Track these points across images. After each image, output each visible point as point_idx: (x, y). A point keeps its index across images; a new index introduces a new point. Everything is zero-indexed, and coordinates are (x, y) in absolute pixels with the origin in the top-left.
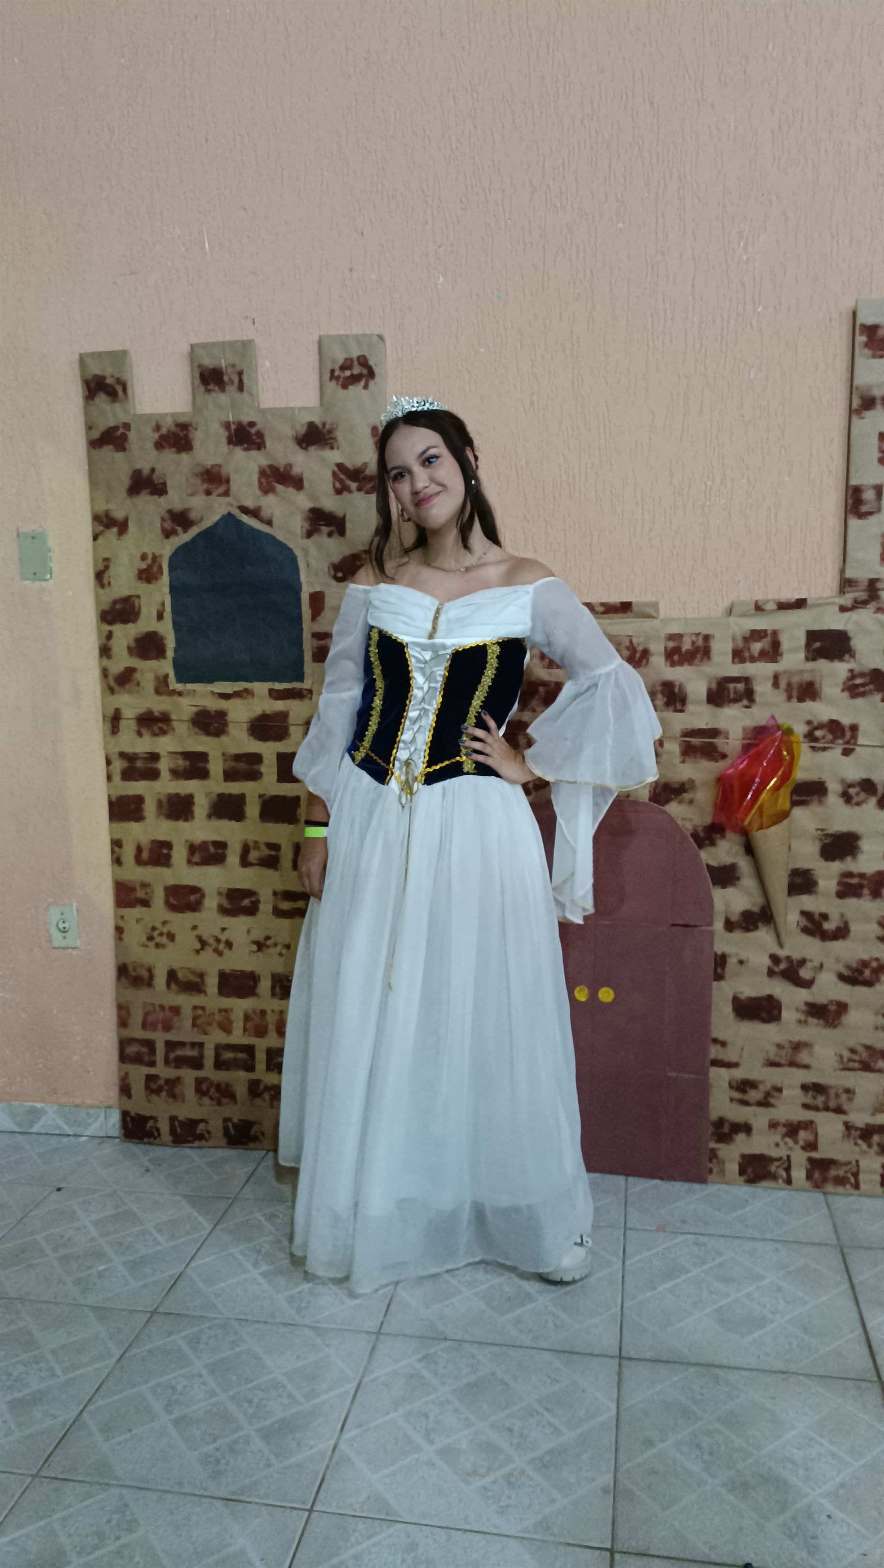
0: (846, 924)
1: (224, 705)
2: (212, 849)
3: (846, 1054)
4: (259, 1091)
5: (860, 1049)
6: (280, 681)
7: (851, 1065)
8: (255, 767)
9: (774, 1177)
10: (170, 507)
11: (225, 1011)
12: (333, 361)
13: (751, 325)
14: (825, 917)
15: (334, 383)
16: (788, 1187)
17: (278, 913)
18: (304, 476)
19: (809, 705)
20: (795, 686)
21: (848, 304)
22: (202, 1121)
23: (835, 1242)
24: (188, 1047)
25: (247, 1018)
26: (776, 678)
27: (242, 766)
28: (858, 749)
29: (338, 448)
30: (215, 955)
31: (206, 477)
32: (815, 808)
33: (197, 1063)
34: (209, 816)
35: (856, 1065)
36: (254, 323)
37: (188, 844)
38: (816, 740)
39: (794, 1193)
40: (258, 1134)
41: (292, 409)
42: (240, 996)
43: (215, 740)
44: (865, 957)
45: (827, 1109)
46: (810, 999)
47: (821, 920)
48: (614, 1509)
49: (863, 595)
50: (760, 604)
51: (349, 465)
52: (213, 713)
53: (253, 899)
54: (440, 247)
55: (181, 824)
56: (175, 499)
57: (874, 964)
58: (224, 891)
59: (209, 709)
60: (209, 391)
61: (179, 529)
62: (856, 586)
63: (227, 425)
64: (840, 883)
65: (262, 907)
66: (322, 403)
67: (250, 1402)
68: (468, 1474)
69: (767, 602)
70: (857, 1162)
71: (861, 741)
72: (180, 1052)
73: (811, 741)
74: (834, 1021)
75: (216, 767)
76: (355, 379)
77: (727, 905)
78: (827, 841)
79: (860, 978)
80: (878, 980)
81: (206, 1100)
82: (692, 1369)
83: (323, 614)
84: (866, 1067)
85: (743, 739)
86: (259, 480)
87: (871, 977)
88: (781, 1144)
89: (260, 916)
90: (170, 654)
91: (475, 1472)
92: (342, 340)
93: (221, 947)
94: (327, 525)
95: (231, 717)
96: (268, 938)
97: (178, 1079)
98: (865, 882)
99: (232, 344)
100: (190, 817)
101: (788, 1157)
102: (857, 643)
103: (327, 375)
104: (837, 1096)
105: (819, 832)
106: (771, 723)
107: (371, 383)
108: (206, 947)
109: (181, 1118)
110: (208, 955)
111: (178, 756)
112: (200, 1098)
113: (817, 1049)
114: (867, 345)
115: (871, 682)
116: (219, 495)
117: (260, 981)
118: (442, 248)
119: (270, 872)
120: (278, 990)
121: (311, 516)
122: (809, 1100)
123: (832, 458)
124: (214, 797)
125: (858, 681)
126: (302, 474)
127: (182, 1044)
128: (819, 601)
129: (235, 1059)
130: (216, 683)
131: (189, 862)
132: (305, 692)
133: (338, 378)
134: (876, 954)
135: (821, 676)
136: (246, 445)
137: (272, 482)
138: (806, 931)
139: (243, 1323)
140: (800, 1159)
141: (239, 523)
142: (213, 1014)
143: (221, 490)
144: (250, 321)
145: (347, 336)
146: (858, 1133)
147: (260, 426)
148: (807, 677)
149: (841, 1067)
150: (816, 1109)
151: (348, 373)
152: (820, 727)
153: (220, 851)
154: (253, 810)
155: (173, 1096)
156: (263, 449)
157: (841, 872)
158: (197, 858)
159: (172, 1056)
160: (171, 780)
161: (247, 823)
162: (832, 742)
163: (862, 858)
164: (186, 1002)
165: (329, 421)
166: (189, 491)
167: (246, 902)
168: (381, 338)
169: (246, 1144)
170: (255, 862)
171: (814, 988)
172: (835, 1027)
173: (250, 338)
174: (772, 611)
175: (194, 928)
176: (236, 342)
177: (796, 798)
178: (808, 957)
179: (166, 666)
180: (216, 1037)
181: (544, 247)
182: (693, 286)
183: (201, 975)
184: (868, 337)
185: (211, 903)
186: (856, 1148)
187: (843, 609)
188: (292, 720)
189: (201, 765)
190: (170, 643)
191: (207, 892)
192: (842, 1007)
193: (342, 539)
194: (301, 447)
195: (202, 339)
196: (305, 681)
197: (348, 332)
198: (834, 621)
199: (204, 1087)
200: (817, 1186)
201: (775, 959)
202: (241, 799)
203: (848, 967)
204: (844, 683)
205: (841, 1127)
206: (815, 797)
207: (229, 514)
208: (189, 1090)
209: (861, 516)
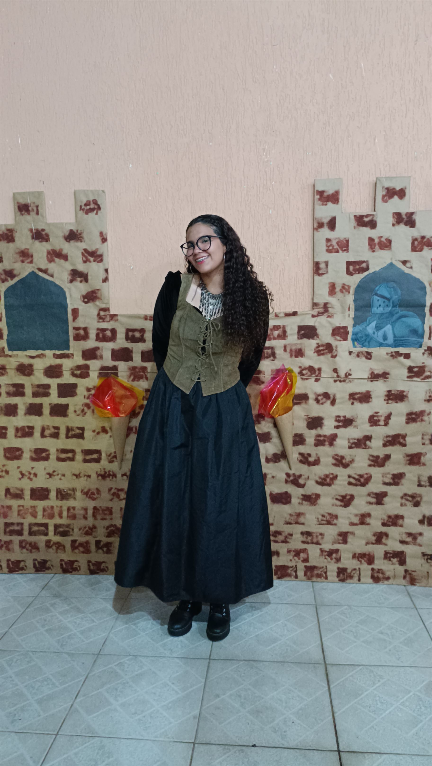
0: (319, 458)
1: (31, 361)
2: (27, 430)
3: (320, 517)
4: (50, 545)
5: (326, 515)
6: (58, 349)
7: (323, 522)
8: (47, 390)
9: (290, 575)
10: (4, 268)
11: (34, 507)
12: (81, 202)
13: (270, 189)
14: (309, 455)
15: (81, 211)
16: (296, 580)
17: (59, 459)
18: (69, 255)
19: (300, 359)
20: (294, 351)
21: (311, 181)
22: (23, 561)
23: (314, 603)
24: (16, 525)
25: (44, 510)
26: (285, 347)
27: (41, 390)
28: (322, 379)
29: (84, 242)
30: (29, 480)
31: (21, 254)
32: (303, 405)
33: (20, 534)
34: (25, 414)
35: (325, 522)
36: (44, 184)
37: (15, 428)
38: (303, 375)
39: (299, 582)
40: (50, 566)
41: (62, 224)
42: (41, 499)
43: (28, 378)
44: (327, 473)
45: (313, 543)
46: (304, 493)
47: (308, 456)
48: (198, 725)
49: (322, 310)
50: (277, 314)
51: (90, 250)
52: (26, 365)
53: (47, 453)
54: (130, 151)
55: (12, 418)
56: (7, 265)
57: (331, 476)
58: (33, 450)
59: (24, 363)
60: (22, 215)
61: (9, 279)
62: (318, 306)
63: (31, 230)
64: (315, 440)
65: (51, 457)
66: (76, 221)
67: (33, 688)
68: (133, 714)
69: (280, 313)
70: (326, 566)
71: (322, 375)
72: (11, 528)
73: (301, 376)
74: (314, 502)
75: (28, 391)
76: (92, 210)
77: (266, 451)
78: (309, 421)
79: (325, 483)
80: (333, 483)
81: (24, 550)
82: (242, 663)
83: (78, 318)
84: (329, 523)
85: (271, 375)
86: (47, 256)
87: (330, 482)
88: (293, 560)
89: (50, 461)
90: (5, 337)
91: (136, 713)
92: (84, 192)
93: (32, 476)
94: (80, 277)
95: (35, 367)
96: (54, 471)
97: (11, 542)
98: (326, 439)
99: (33, 193)
100: (16, 414)
101: (296, 566)
102: (319, 331)
103: (79, 208)
104: (317, 536)
105: (306, 417)
106: (282, 368)
107: (99, 212)
108: (24, 477)
109: (12, 560)
110: (25, 480)
111: (10, 386)
112: (22, 550)
113: (307, 516)
114: (320, 199)
115: (326, 349)
116: (28, 263)
117: (50, 492)
118: (131, 152)
119: (55, 440)
120: (59, 496)
121: (72, 273)
122: (304, 539)
123: (307, 249)
124: (28, 405)
125: (321, 348)
126: (67, 253)
127: (13, 524)
128: (303, 313)
129: (39, 530)
130: (28, 351)
131: (16, 436)
132: (70, 355)
133: (83, 210)
134: (332, 472)
135: (305, 346)
136: (40, 240)
137: (53, 257)
138: (301, 462)
139: (34, 653)
140: (301, 566)
141: (38, 275)
142: (28, 509)
143: (29, 260)
144: (42, 183)
145: (88, 190)
146: (326, 553)
147: (47, 231)
148: (299, 347)
149: (318, 523)
150: (308, 543)
151: (88, 207)
152: (305, 369)
153: (31, 430)
154: (46, 411)
155: (8, 549)
156: (48, 242)
157: (316, 434)
158: (19, 434)
159: (8, 530)
160: (7, 397)
161: (44, 417)
162: (310, 376)
163: (324, 428)
164: (15, 503)
165: (80, 229)
166: (14, 261)
167: (44, 455)
168: (103, 191)
169: (44, 571)
170: (48, 435)
171: (306, 488)
172: (315, 505)
173: (42, 190)
174: (282, 317)
175: (18, 467)
176: (35, 192)
177: (295, 401)
178: (303, 474)
179: (3, 343)
180: (30, 520)
181: (177, 152)
182: (244, 172)
183: (22, 490)
184: (320, 196)
185: (27, 455)
186: (326, 560)
187: (313, 316)
188: (64, 368)
189: (21, 390)
190: (5, 332)
191: (24, 450)
192: (318, 496)
193: (86, 284)
194: (67, 241)
195: (19, 191)
196: (70, 350)
197: (88, 189)
198: (310, 322)
199: (24, 544)
200: (309, 579)
201: (288, 475)
202: (41, 405)
203: (320, 478)
204: (315, 349)
205: (319, 551)
206: (304, 401)
207: (33, 271)
208: (16, 547)
209: (320, 275)
